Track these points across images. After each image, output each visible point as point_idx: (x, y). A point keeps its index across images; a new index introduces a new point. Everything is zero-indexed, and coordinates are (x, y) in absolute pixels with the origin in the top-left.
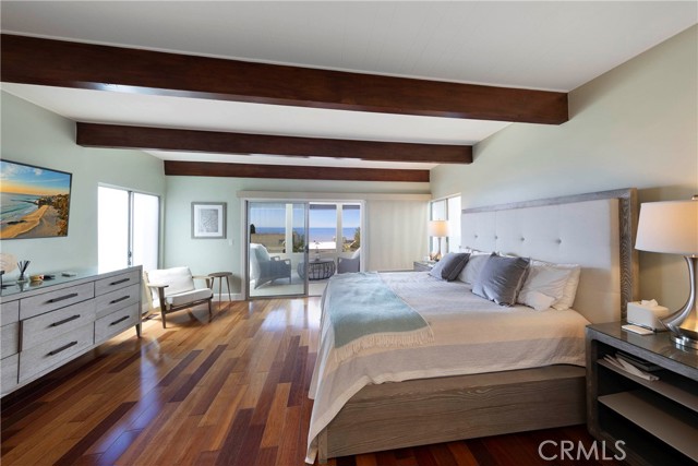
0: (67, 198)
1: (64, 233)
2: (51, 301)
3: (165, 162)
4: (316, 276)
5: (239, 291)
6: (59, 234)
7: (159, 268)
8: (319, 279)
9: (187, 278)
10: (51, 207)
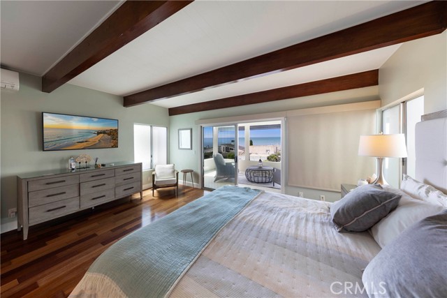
0: (116, 131)
1: (116, 146)
2: (93, 176)
3: (169, 109)
4: (260, 179)
5: (198, 183)
6: (112, 147)
7: (167, 164)
8: (258, 183)
9: (171, 170)
10: (106, 135)
